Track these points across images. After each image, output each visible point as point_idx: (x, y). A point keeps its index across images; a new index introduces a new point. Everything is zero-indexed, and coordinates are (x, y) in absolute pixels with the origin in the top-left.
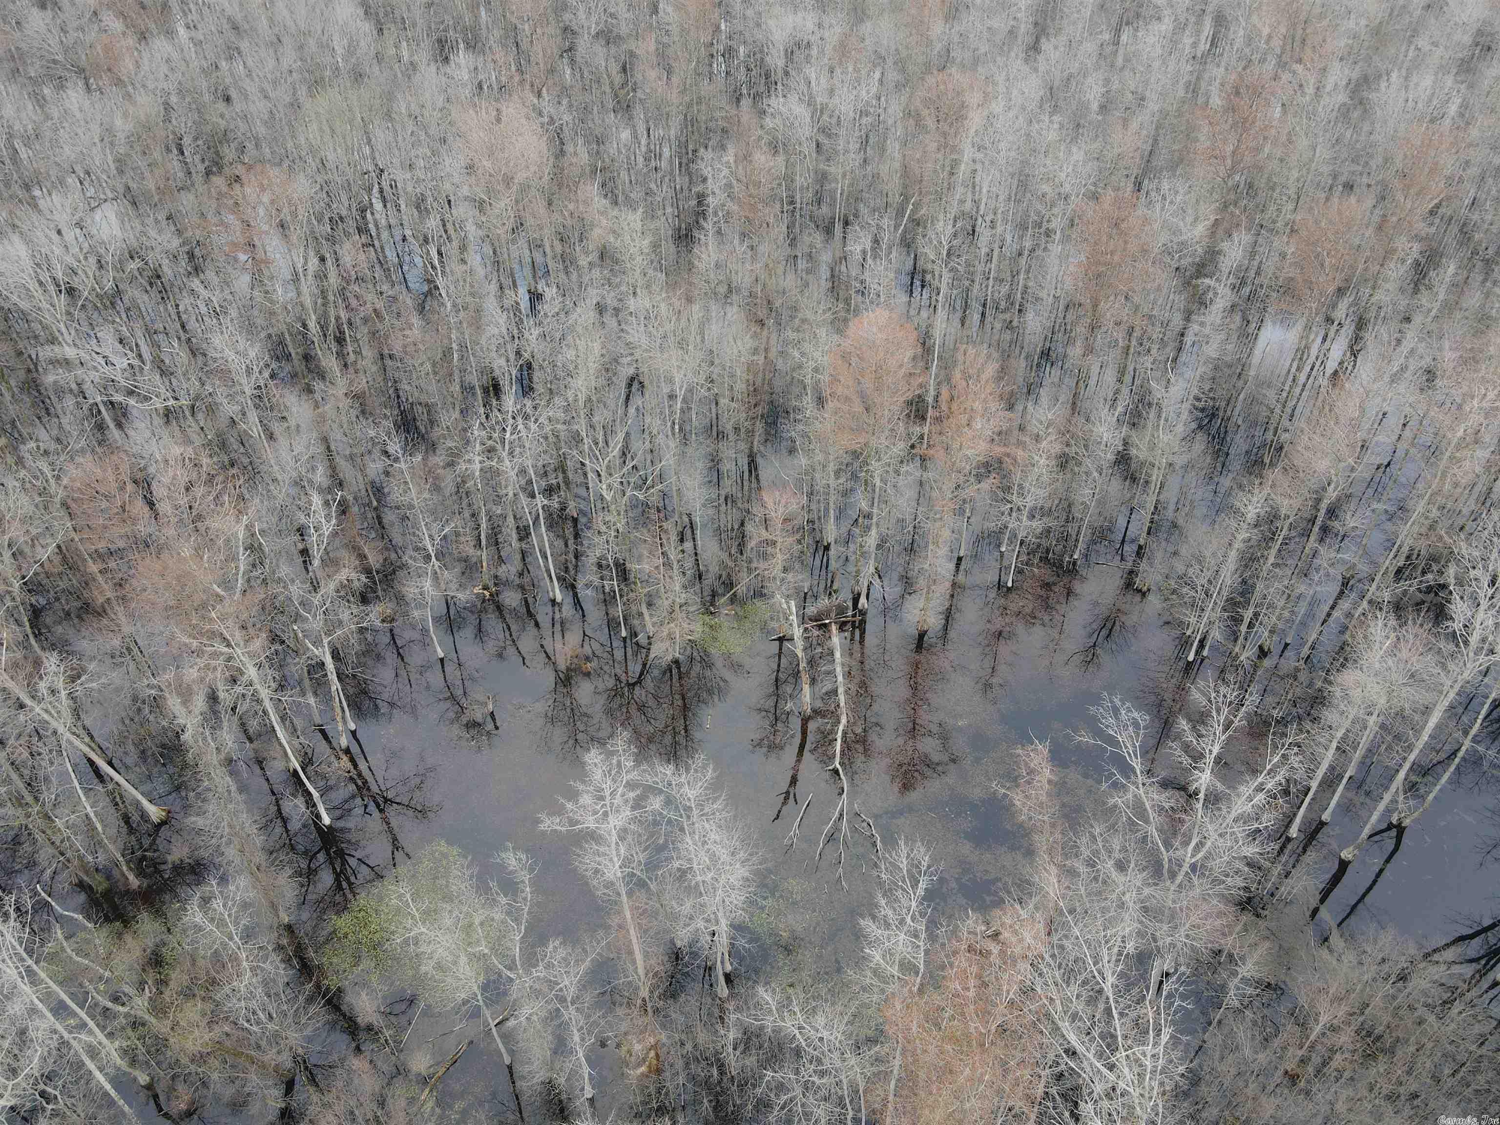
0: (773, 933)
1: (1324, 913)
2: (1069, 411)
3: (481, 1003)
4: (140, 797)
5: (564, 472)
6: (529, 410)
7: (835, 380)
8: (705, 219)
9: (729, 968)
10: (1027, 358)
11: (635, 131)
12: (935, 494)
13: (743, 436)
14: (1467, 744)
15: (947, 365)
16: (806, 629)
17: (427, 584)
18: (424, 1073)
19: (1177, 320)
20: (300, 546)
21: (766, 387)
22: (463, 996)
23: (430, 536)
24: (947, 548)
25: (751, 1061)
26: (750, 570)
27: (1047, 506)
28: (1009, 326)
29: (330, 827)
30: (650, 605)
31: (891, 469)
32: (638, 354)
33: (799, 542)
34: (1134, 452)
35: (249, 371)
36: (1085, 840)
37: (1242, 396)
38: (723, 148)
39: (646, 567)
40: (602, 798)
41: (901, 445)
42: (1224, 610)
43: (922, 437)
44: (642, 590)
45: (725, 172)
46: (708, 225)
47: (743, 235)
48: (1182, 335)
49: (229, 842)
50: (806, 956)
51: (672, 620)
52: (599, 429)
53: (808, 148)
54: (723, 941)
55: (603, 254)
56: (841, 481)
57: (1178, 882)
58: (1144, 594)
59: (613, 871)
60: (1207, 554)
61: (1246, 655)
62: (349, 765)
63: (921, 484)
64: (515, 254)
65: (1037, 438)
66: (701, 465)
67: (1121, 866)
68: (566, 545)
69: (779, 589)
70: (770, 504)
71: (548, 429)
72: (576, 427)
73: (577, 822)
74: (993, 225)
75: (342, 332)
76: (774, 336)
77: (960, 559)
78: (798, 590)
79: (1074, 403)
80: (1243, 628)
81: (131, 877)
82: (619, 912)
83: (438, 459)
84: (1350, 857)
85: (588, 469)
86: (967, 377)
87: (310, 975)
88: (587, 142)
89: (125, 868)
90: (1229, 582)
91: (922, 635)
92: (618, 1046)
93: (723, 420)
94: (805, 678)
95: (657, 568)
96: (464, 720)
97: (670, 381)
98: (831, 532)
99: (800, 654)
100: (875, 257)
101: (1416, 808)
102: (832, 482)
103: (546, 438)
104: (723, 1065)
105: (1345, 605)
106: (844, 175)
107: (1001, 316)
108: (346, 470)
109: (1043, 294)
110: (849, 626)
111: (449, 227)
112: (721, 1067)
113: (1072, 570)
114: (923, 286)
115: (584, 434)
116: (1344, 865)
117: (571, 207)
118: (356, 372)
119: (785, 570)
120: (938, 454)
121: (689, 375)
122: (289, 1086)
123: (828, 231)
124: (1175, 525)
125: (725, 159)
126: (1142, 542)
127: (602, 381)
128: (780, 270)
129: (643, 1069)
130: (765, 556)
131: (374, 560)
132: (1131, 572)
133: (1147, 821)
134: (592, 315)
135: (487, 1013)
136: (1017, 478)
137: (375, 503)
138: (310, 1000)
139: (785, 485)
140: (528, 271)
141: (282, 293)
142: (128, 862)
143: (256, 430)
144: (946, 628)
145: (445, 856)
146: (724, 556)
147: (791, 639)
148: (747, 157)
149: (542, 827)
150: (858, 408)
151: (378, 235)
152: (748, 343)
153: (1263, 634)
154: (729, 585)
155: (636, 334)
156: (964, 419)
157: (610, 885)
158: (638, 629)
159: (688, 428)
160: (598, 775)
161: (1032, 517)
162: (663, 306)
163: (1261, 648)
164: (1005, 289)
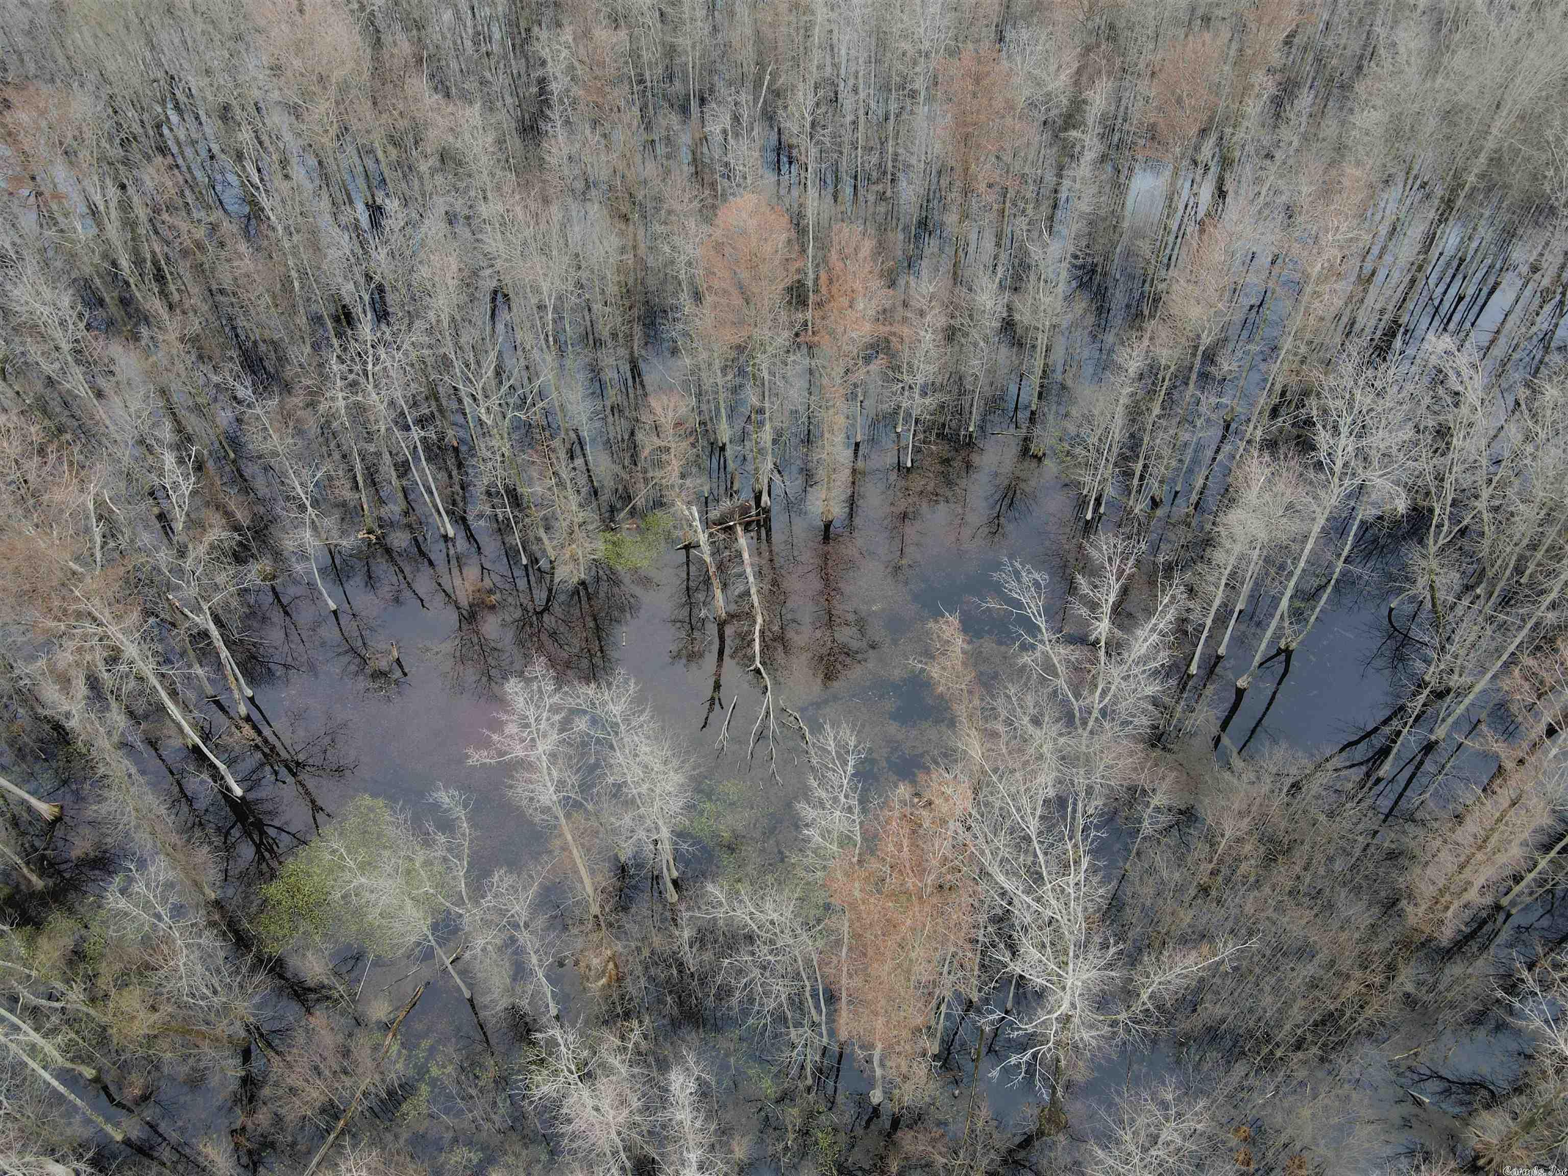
0: (715, 835)
1: (1225, 740)
2: (951, 282)
3: (433, 943)
4: (26, 796)
5: (437, 400)
6: (388, 337)
7: (710, 273)
8: (550, 107)
9: (675, 874)
10: (904, 230)
11: (458, 12)
12: (825, 381)
13: (621, 341)
14: (1340, 565)
15: (823, 246)
16: (711, 535)
17: (308, 535)
18: (385, 1020)
19: (1050, 178)
20: (156, 511)
21: (639, 287)
22: (413, 939)
23: (301, 484)
24: (843, 435)
25: (708, 956)
26: (646, 481)
27: (938, 381)
28: (882, 197)
29: (242, 798)
30: (547, 528)
31: (777, 361)
32: (499, 264)
33: (693, 445)
34: (1017, 317)
35: (62, 323)
36: (1001, 700)
37: (1118, 250)
38: (559, 25)
39: (538, 489)
40: (527, 726)
41: (786, 334)
42: (1116, 465)
43: (805, 324)
44: (538, 514)
45: (565, 53)
46: (555, 114)
47: (595, 123)
48: (1056, 191)
49: (137, 827)
50: (750, 851)
51: (573, 541)
52: (467, 348)
53: (652, 19)
54: (666, 848)
55: (443, 158)
56: (729, 378)
57: (1089, 728)
58: (1040, 459)
59: (548, 795)
60: (1096, 413)
61: (1140, 507)
62: (252, 734)
63: (811, 372)
64: (344, 165)
65: (922, 314)
66: (582, 377)
67: (1036, 721)
68: (450, 477)
69: (679, 496)
70: (659, 411)
71: (413, 356)
72: (442, 351)
73: (505, 753)
74: (855, 90)
75: (159, 269)
76: (641, 232)
77: (857, 445)
78: (698, 495)
79: (955, 273)
80: (1136, 482)
81: (34, 878)
82: (561, 835)
83: (297, 400)
84: (1245, 685)
85: (462, 394)
86: (844, 258)
87: (248, 947)
88: (406, 29)
89: (25, 870)
90: (1117, 437)
91: (828, 526)
92: (576, 963)
93: (599, 326)
94: (716, 583)
95: (550, 489)
96: (368, 671)
97: (537, 290)
98: (725, 432)
99: (708, 559)
100: (737, 135)
101: (1300, 632)
102: (720, 381)
103: (412, 365)
104: (682, 964)
105: (1227, 448)
106: (694, 47)
107: (875, 188)
108: (193, 423)
109: (914, 161)
110: (754, 526)
111: (265, 138)
112: (681, 965)
113: (970, 444)
114: (790, 163)
115: (453, 356)
116: (1240, 693)
117: (401, 106)
118: (184, 313)
119: (683, 476)
120: (825, 340)
121: (558, 282)
122: (246, 1055)
123: (685, 110)
124: (1063, 387)
125: (563, 39)
126: (1034, 407)
127: (464, 298)
128: (638, 158)
129: (604, 981)
130: (660, 464)
131: (242, 517)
132: (1026, 439)
133: (1056, 675)
134: (443, 225)
135: (439, 951)
136: (905, 355)
137: (232, 455)
138: (253, 969)
139: (671, 388)
140: (361, 182)
141: (83, 230)
142: (27, 863)
143: (83, 391)
144: (851, 515)
145: (371, 809)
146: (618, 469)
147: (697, 546)
148: (586, 34)
149: (470, 762)
150: (738, 301)
151: (182, 153)
152: (614, 241)
153: (1154, 487)
154: (627, 498)
155: (493, 242)
156: (845, 301)
157: (546, 810)
158: (538, 555)
159: (563, 339)
160: (520, 703)
161: (924, 394)
162: (518, 209)
163: (1153, 499)
164: (874, 159)
